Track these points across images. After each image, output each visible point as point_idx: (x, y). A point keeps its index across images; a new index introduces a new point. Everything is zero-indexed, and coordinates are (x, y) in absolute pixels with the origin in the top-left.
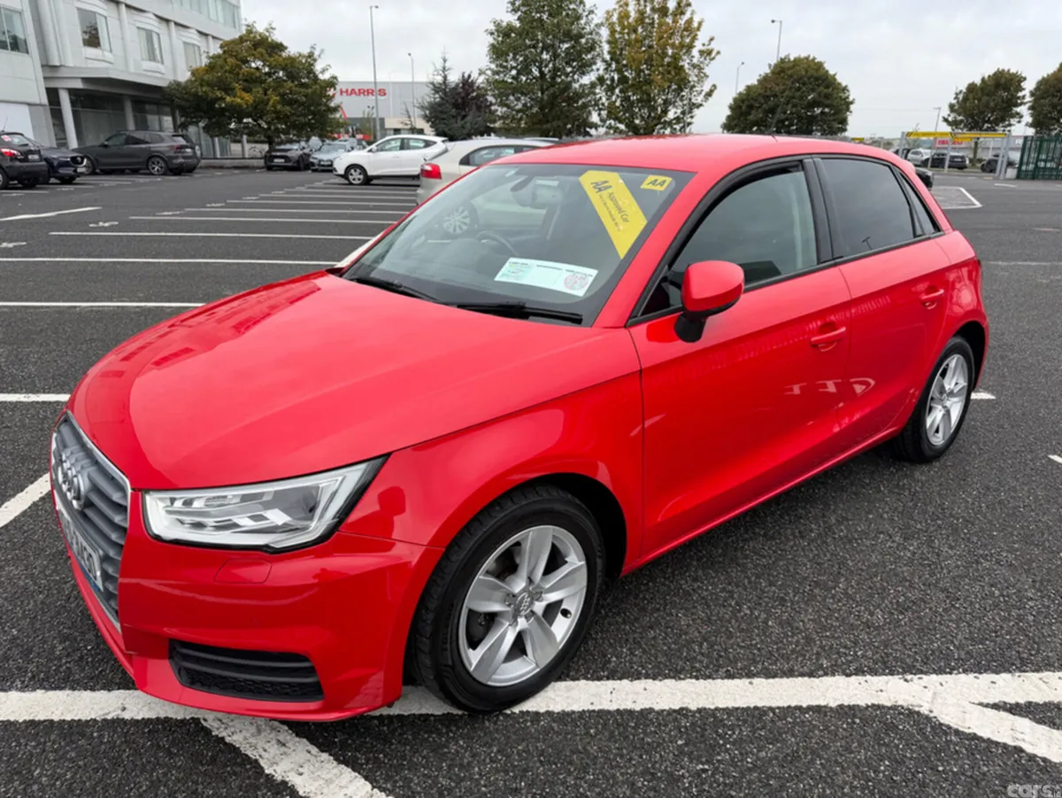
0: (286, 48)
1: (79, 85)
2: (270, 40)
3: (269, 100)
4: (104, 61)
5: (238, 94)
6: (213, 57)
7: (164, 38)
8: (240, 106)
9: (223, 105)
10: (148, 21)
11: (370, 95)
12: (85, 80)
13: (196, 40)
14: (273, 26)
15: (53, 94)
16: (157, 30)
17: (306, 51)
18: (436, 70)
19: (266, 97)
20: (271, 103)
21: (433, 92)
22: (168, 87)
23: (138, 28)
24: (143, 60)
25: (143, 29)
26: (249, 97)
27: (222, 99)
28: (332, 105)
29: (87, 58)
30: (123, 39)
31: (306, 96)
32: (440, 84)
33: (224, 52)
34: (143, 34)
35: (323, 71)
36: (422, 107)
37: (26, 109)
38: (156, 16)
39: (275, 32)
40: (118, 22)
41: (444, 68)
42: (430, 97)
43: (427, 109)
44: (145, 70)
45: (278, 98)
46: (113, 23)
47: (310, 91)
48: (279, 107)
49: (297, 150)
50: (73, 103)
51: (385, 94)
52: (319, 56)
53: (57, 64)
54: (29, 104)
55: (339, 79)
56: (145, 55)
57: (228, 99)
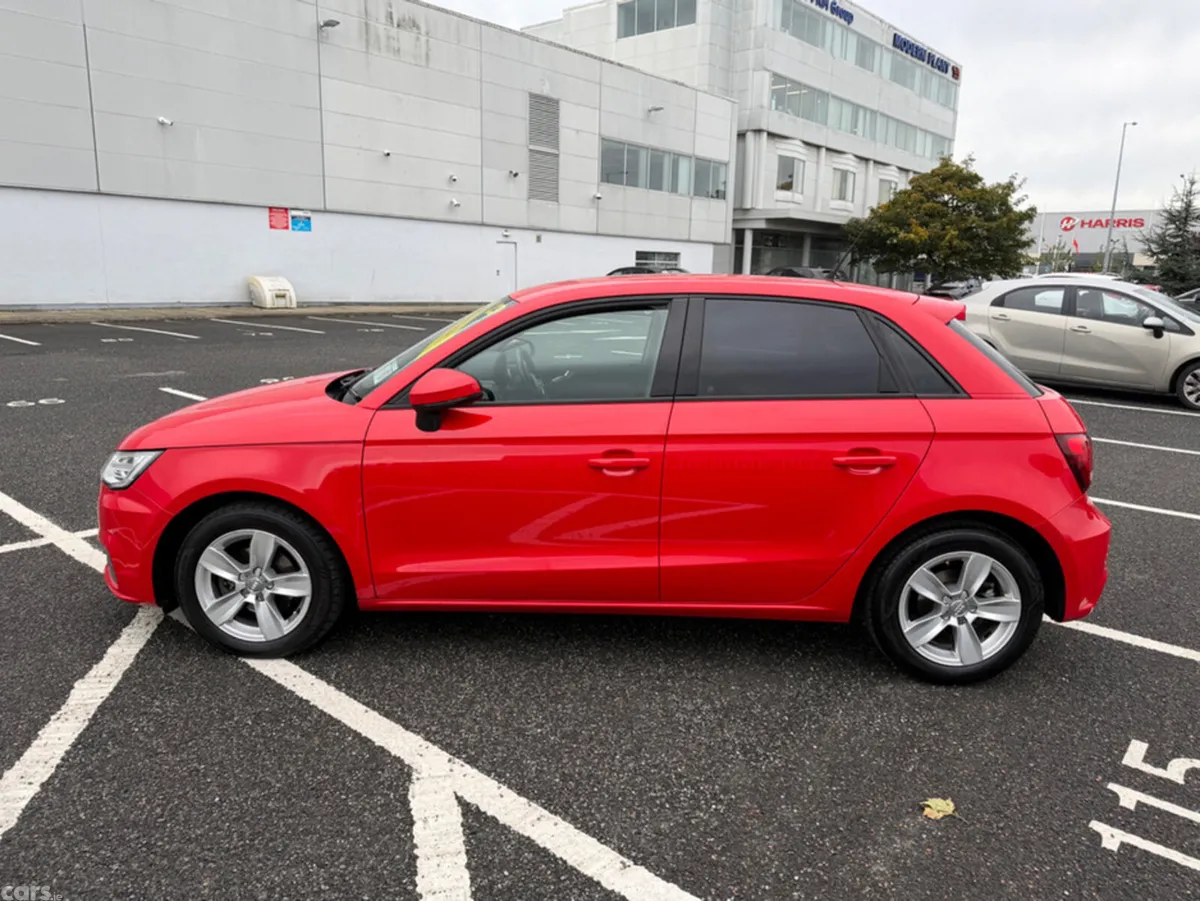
0: (980, 179)
1: (762, 225)
2: (965, 171)
3: (946, 235)
4: (793, 202)
5: (914, 230)
6: (900, 193)
7: (860, 178)
8: (912, 242)
9: (895, 241)
10: (845, 161)
11: (1121, 226)
12: (769, 221)
13: (894, 176)
14: (973, 157)
15: (739, 235)
16: (851, 169)
17: (1004, 181)
18: (1177, 195)
19: (944, 232)
20: (947, 238)
21: (1166, 222)
22: (848, 225)
23: (835, 169)
24: (833, 199)
25: (839, 170)
26: (924, 233)
27: (896, 235)
28: (1024, 238)
29: (777, 201)
30: (816, 181)
31: (988, 230)
32: (1178, 211)
33: (913, 188)
34: (839, 174)
35: (1019, 202)
36: (1147, 240)
37: (711, 248)
38: (857, 156)
39: (974, 163)
40: (815, 165)
41: (1190, 192)
42: (1162, 228)
43: (1153, 242)
44: (833, 209)
45: (956, 233)
46: (810, 167)
47: (994, 225)
48: (955, 242)
49: (963, 288)
50: (755, 242)
51: (1142, 225)
52: (1020, 186)
53: (749, 206)
54: (714, 244)
55: (1039, 211)
56: (836, 194)
57: (902, 235)
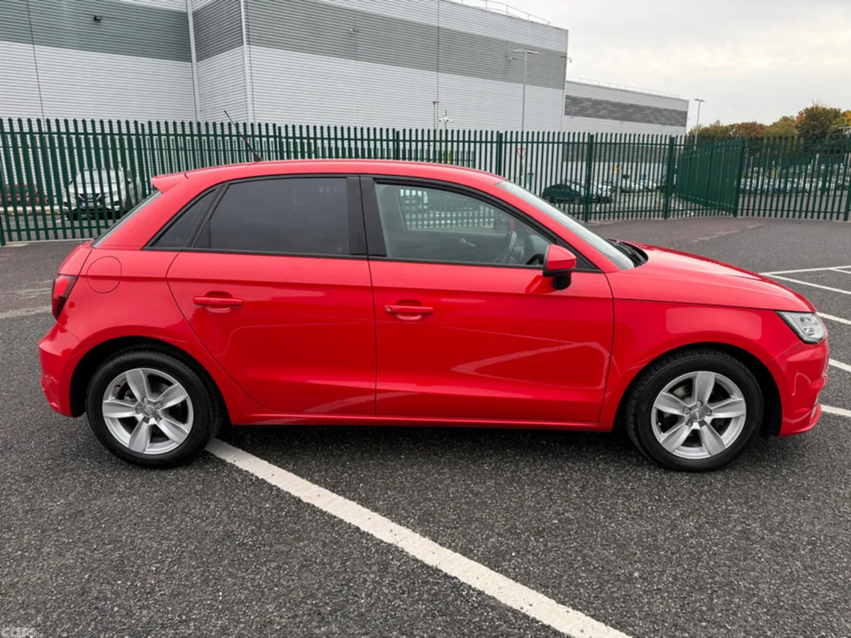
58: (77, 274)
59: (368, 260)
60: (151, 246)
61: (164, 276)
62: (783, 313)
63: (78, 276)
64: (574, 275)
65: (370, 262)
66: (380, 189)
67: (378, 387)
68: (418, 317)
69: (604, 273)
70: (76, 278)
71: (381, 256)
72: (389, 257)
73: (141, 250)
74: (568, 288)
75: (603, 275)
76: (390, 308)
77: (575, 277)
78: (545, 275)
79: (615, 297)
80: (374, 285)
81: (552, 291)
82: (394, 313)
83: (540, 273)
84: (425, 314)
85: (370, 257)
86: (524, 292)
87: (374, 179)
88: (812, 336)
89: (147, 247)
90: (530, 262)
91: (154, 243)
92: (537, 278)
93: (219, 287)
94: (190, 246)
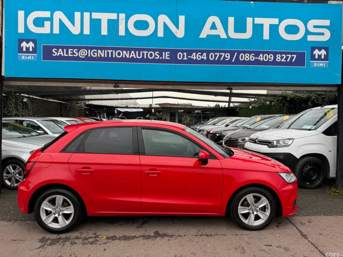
58: (36, 161)
59: (139, 155)
60: (63, 151)
61: (67, 162)
62: (280, 173)
63: (36, 162)
64: (209, 160)
65: (140, 156)
66: (144, 131)
67: (142, 201)
68: (156, 175)
69: (219, 159)
70: (35, 162)
71: (144, 154)
72: (146, 154)
73: (59, 152)
74: (207, 165)
75: (218, 160)
76: (147, 172)
77: (209, 161)
78: (199, 160)
79: (223, 168)
80: (141, 164)
81: (202, 165)
82: (148, 173)
83: (197, 159)
84: (158, 174)
85: (140, 154)
86: (193, 166)
87: (142, 128)
88: (291, 181)
89: (62, 151)
90: (194, 156)
91: (64, 150)
92: (197, 161)
93: (86, 165)
94: (77, 151)
